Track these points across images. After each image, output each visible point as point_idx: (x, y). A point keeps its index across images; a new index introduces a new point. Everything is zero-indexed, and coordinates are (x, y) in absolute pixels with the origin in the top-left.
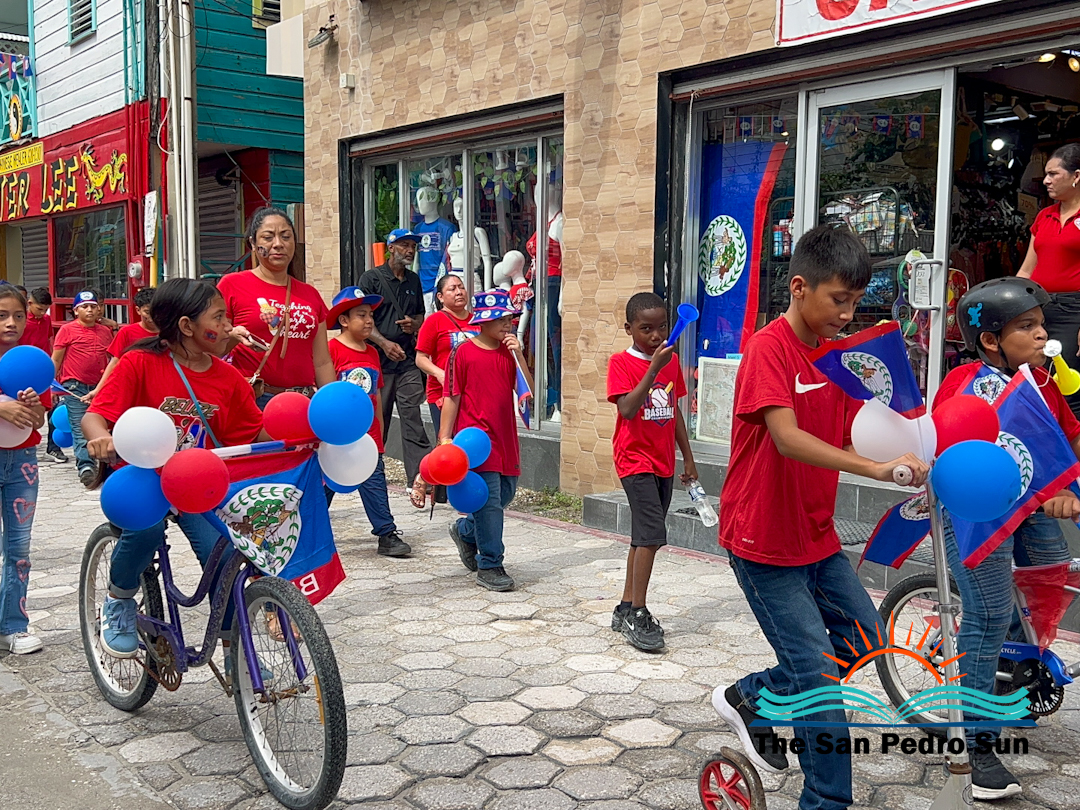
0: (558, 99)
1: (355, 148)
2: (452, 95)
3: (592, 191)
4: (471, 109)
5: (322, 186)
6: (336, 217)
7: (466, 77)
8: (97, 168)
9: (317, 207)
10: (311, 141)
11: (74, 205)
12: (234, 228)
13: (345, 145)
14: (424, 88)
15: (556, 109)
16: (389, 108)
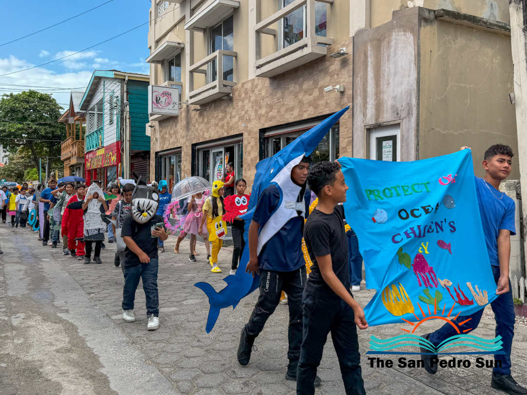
0: (181, 147)
1: (159, 154)
2: (169, 144)
3: (185, 167)
4: (172, 148)
5: (153, 163)
6: (154, 169)
7: (172, 140)
8: (113, 156)
9: (152, 167)
10: (151, 152)
11: (109, 165)
12: (146, 171)
13: (157, 153)
14: (166, 142)
15: (180, 149)
16: (162, 145)
